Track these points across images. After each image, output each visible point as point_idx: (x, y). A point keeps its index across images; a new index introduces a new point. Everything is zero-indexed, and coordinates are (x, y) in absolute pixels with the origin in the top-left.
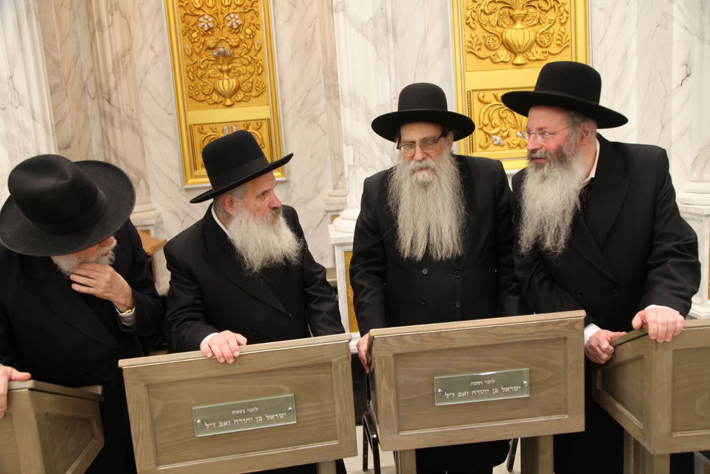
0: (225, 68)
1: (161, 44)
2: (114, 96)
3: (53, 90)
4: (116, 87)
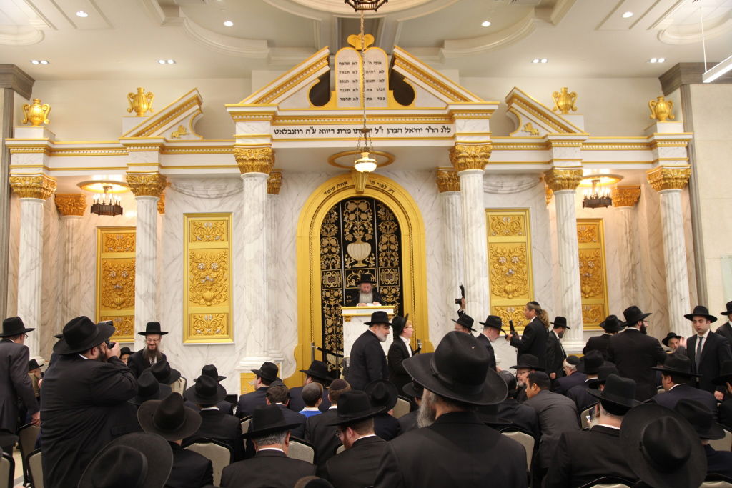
0: (119, 293)
1: (93, 282)
2: (69, 304)
3: (43, 301)
4: (71, 299)
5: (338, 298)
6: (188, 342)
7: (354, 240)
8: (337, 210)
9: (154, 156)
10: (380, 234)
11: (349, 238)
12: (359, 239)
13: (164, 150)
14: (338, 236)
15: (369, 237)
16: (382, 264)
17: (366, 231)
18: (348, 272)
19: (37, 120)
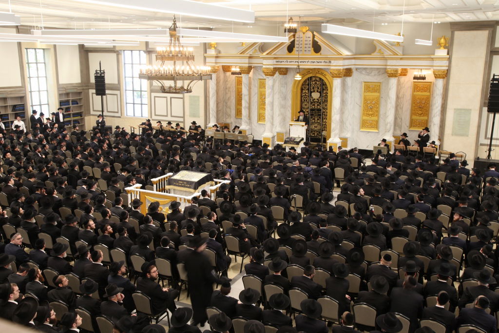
5: (308, 112)
6: (259, 123)
7: (314, 91)
8: (309, 80)
9: (247, 61)
10: (323, 90)
11: (312, 90)
12: (316, 91)
13: (250, 57)
14: (308, 89)
15: (319, 91)
16: (324, 101)
17: (318, 88)
18: (312, 103)
19: (213, 46)
